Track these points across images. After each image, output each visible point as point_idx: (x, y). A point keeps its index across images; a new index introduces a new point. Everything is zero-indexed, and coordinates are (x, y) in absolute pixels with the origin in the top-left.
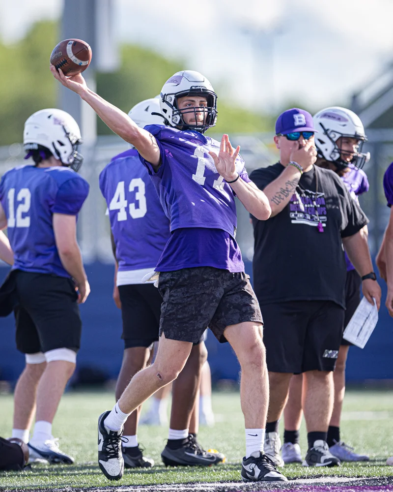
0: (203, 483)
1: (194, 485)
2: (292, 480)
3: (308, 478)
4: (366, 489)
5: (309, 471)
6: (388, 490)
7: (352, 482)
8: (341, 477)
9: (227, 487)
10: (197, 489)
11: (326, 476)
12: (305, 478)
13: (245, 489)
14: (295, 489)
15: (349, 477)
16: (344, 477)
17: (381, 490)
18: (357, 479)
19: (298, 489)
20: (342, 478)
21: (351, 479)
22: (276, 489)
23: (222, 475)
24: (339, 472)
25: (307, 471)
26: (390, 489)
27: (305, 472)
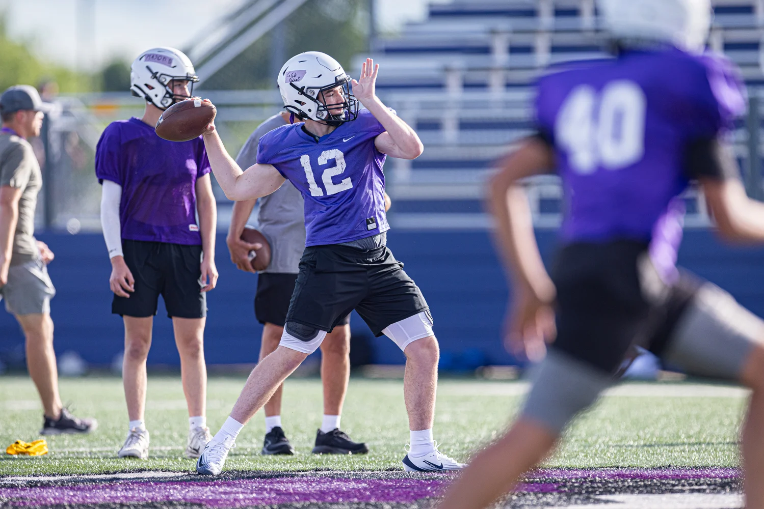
0: (14, 477)
1: (4, 479)
2: (112, 474)
3: (129, 472)
4: (193, 485)
5: (131, 464)
6: (217, 487)
7: (178, 477)
8: (166, 471)
9: (39, 481)
10: (6, 482)
11: (149, 470)
12: (125, 472)
13: (59, 483)
14: (114, 485)
15: (174, 472)
16: (169, 471)
17: (209, 486)
18: (183, 474)
19: (118, 484)
20: (167, 473)
21: (177, 474)
22: (94, 484)
23: (35, 468)
24: (163, 466)
25: (128, 465)
26: (218, 486)
27: (126, 466)
